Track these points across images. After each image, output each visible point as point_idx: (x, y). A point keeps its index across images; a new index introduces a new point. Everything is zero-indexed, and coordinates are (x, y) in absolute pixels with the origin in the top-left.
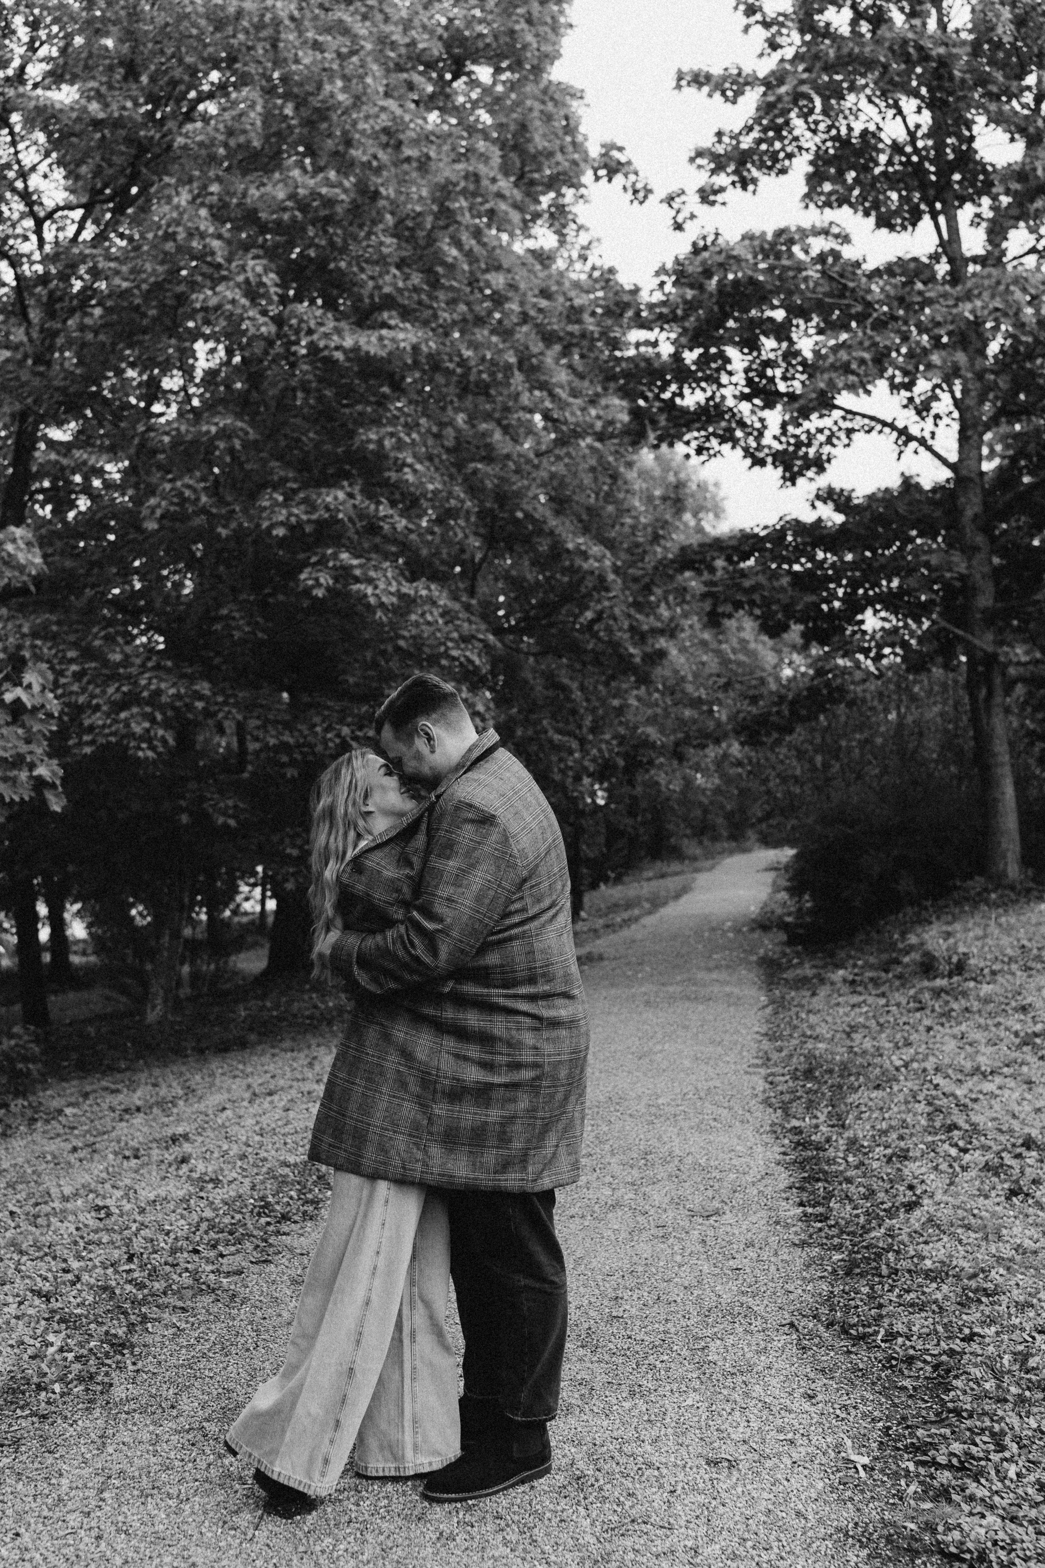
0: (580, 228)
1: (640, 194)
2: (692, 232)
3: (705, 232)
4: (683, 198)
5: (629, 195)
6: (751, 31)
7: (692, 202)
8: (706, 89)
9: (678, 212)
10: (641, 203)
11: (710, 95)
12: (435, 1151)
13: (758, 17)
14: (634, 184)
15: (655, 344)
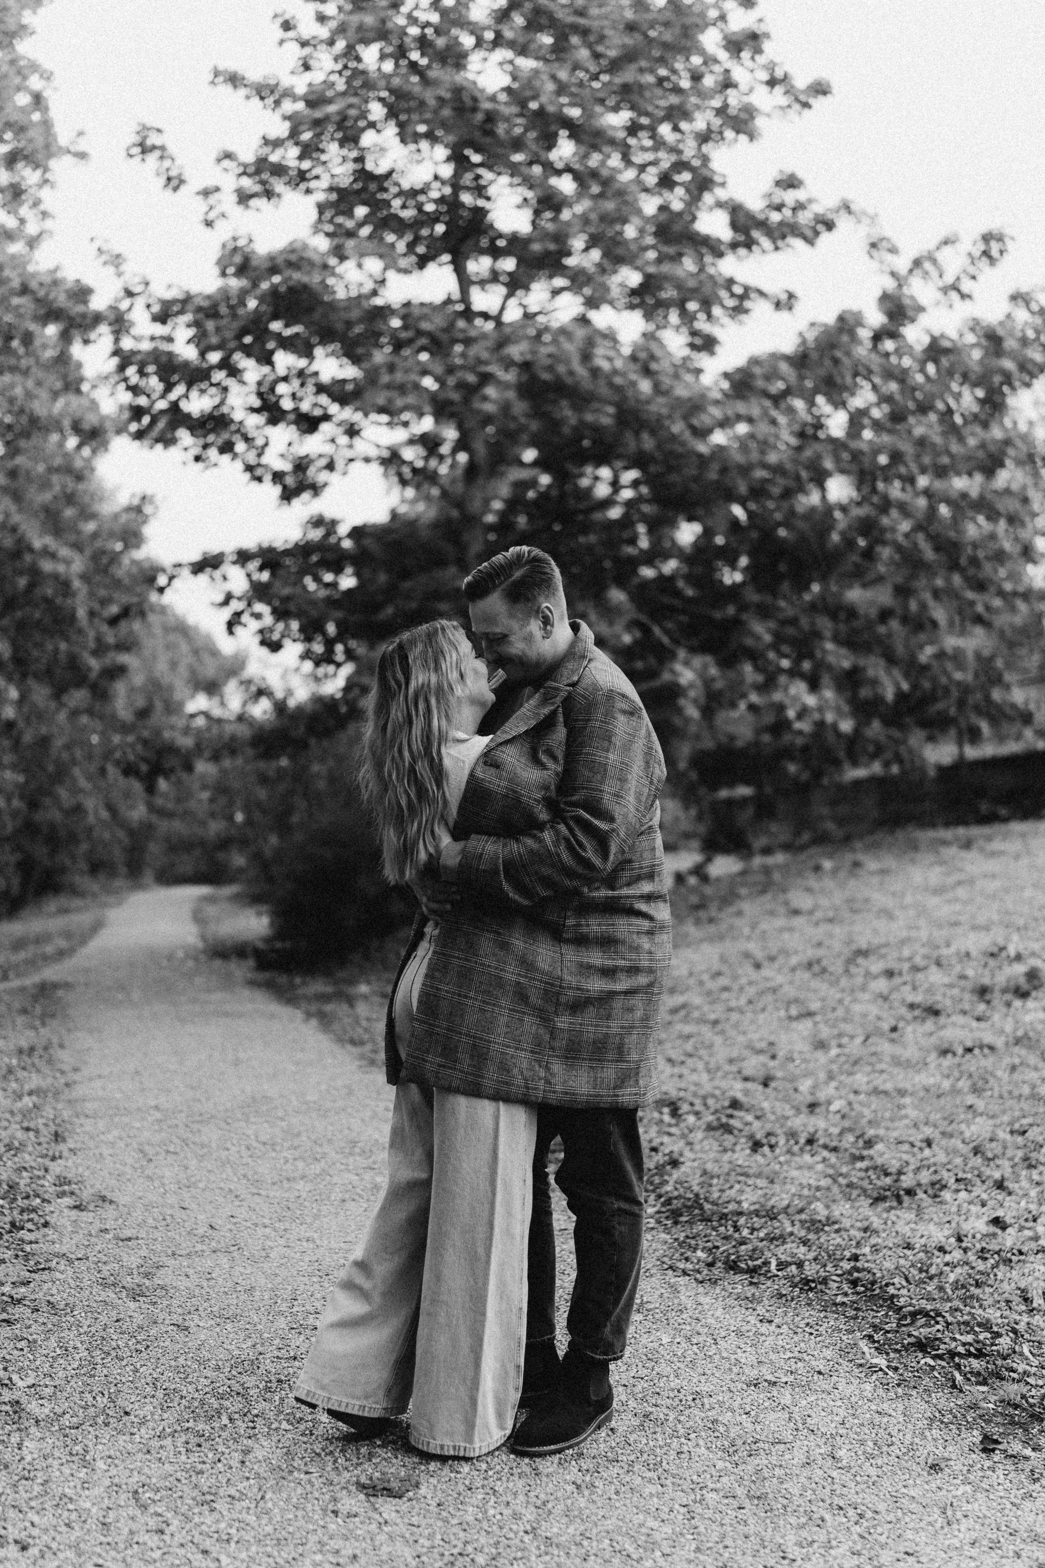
0: (45, 214)
1: (174, 182)
2: (223, 232)
3: (238, 235)
4: (216, 195)
5: (162, 181)
6: (285, 45)
7: (227, 200)
8: (242, 92)
9: (211, 208)
10: (176, 189)
11: (248, 97)
12: (557, 1067)
13: (291, 34)
14: (168, 170)
15: (170, 339)
